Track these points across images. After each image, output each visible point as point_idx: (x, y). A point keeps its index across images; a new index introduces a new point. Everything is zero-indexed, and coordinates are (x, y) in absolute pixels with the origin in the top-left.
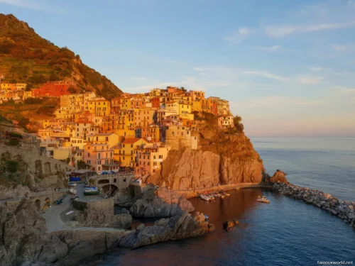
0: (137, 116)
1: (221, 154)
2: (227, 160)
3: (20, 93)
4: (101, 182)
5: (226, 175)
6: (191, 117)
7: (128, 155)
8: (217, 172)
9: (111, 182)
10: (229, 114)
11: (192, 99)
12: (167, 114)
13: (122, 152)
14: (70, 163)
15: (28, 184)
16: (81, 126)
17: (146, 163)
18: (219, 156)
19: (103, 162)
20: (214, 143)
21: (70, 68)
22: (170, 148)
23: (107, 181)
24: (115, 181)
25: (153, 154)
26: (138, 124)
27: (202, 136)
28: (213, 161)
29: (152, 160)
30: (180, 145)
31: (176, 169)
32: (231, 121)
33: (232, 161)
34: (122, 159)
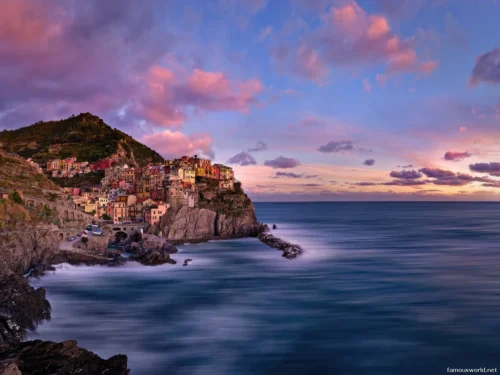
1: (217, 212)
2: (222, 217)
3: (83, 168)
4: (115, 229)
5: (220, 228)
6: (193, 181)
8: (212, 226)
9: (122, 230)
10: (232, 178)
11: (199, 166)
12: (171, 179)
13: (135, 210)
14: (96, 215)
15: (57, 223)
16: (113, 191)
18: (215, 214)
19: (119, 216)
20: (212, 203)
21: (116, 147)
22: (168, 206)
23: (119, 229)
24: (125, 229)
25: (153, 210)
26: (152, 187)
27: (201, 197)
28: (209, 217)
29: (152, 214)
30: (178, 203)
31: (172, 222)
32: (231, 184)
33: (226, 218)
34: (136, 214)
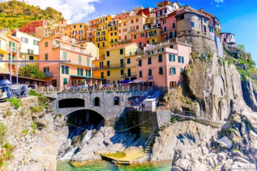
0: (122, 28)
7: (115, 68)
9: (89, 105)
13: (105, 64)
17: (155, 72)
19: (73, 73)
23: (80, 102)
24: (97, 102)
26: (123, 38)
29: (167, 63)
34: (105, 74)
